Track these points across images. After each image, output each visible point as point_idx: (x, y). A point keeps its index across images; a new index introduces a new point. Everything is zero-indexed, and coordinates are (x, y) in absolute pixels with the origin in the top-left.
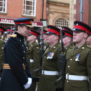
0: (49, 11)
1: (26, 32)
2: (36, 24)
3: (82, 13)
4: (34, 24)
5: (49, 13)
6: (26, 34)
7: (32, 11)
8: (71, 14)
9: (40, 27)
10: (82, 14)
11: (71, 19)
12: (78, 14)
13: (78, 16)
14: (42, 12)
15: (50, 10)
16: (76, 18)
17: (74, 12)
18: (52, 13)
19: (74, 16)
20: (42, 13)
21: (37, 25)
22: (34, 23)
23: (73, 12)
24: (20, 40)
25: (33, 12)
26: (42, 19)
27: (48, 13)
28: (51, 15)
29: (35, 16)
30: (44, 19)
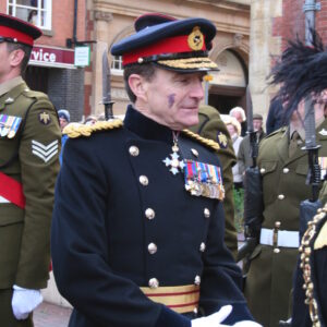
0: (95, 12)
3: (315, 11)
4: (48, 57)
5: (97, 20)
7: (40, 8)
8: (261, 16)
9: (65, 69)
10: (315, 16)
11: (258, 37)
12: (293, 19)
13: (292, 23)
14: (72, 13)
15: (99, 9)
16: (282, 34)
17: (272, 9)
18: (106, 18)
19: (275, 26)
20: (71, 20)
22: (47, 54)
23: (266, 9)
25: (43, 13)
26: (75, 38)
27: (91, 18)
28: (101, 26)
29: (48, 27)
30: (79, 40)
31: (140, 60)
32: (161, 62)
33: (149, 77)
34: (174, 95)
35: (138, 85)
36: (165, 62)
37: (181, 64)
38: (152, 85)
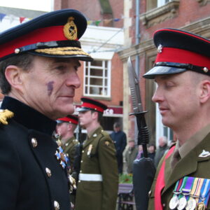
1: (50, 86)
2: (111, 111)
6: (53, 97)
7: (103, 86)
21: (114, 113)
24: (33, 141)
25: (106, 89)
29: (109, 95)
31: (17, 51)
32: (38, 51)
33: (27, 67)
34: (53, 82)
35: (15, 76)
36: (42, 51)
37: (59, 51)
38: (30, 74)
